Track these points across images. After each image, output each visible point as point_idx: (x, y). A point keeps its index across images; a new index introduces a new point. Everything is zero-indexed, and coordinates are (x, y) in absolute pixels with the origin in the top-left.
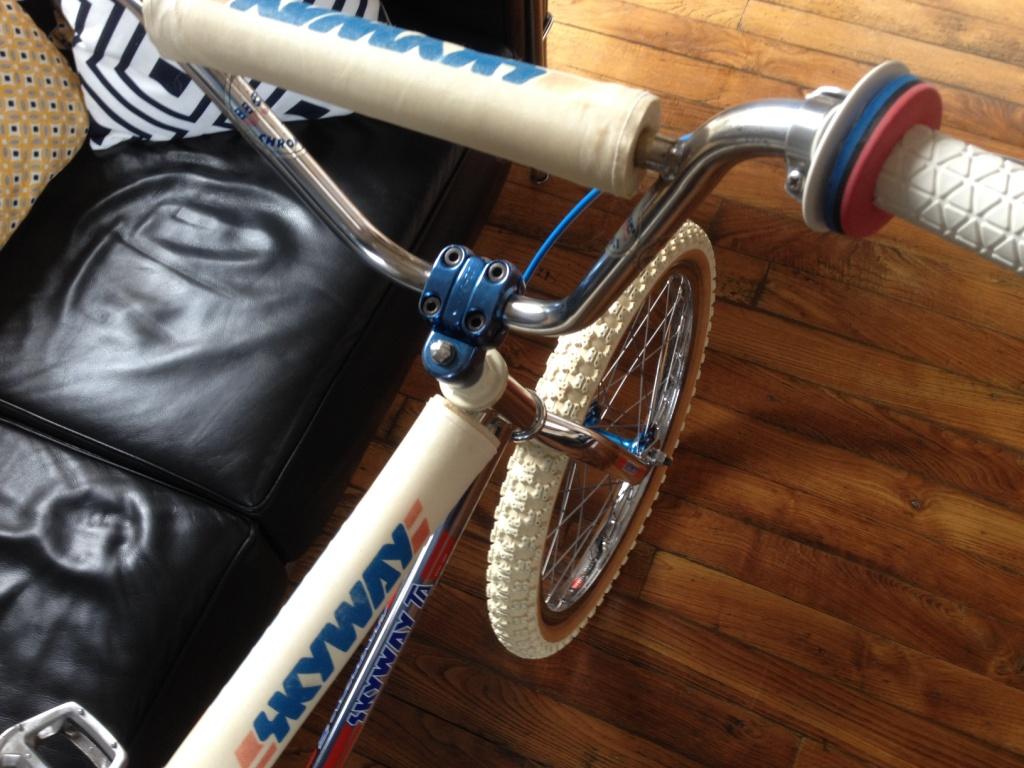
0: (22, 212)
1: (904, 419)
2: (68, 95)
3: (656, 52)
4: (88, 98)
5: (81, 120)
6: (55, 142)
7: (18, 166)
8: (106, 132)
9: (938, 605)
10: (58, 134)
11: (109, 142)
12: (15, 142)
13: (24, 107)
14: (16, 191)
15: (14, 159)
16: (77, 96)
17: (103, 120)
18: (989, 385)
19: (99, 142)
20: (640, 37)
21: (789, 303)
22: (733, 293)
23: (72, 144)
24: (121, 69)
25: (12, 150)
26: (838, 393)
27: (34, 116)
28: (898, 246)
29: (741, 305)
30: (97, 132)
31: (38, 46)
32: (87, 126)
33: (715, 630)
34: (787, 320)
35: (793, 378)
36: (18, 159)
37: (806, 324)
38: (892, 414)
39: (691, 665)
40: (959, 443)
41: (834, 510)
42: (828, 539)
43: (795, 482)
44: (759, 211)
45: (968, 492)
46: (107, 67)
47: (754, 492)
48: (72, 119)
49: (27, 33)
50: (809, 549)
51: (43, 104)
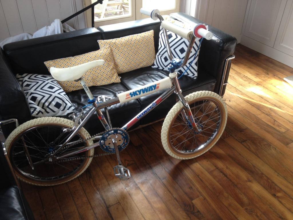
0: (139, 67)
1: (257, 169)
2: (153, 58)
3: (251, 106)
4: (155, 60)
5: (153, 62)
6: (148, 62)
7: (142, 61)
8: (155, 65)
9: (241, 195)
10: (149, 61)
11: (154, 67)
12: (144, 58)
13: (147, 56)
14: (140, 64)
15: (142, 60)
16: (154, 59)
17: (155, 63)
18: (278, 174)
19: (153, 66)
20: (250, 103)
21: (248, 145)
22: (239, 140)
23: (150, 64)
24: (161, 57)
25: (143, 59)
26: (247, 160)
27: (148, 57)
28: (276, 148)
29: (239, 141)
30: (154, 65)
31: (153, 51)
32: (153, 63)
33: (198, 176)
34: (246, 147)
35: (240, 154)
36: (143, 61)
37: (249, 149)
38: (255, 168)
39: (190, 177)
40: (265, 178)
41: (233, 173)
42: (228, 176)
43: (229, 167)
44: (253, 132)
45: (261, 185)
46: (159, 57)
47: (220, 164)
48: (152, 61)
49: (153, 49)
50: (223, 175)
51: (149, 57)
